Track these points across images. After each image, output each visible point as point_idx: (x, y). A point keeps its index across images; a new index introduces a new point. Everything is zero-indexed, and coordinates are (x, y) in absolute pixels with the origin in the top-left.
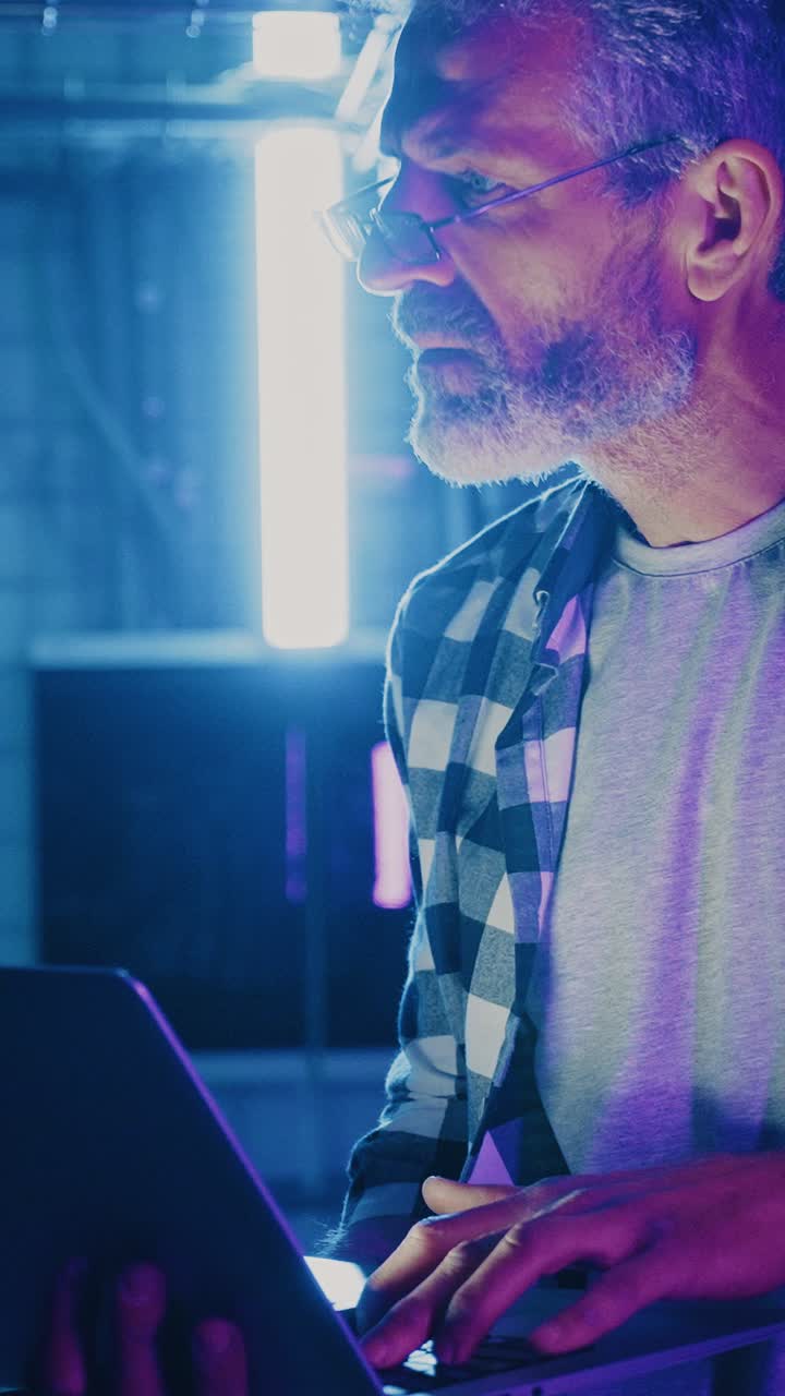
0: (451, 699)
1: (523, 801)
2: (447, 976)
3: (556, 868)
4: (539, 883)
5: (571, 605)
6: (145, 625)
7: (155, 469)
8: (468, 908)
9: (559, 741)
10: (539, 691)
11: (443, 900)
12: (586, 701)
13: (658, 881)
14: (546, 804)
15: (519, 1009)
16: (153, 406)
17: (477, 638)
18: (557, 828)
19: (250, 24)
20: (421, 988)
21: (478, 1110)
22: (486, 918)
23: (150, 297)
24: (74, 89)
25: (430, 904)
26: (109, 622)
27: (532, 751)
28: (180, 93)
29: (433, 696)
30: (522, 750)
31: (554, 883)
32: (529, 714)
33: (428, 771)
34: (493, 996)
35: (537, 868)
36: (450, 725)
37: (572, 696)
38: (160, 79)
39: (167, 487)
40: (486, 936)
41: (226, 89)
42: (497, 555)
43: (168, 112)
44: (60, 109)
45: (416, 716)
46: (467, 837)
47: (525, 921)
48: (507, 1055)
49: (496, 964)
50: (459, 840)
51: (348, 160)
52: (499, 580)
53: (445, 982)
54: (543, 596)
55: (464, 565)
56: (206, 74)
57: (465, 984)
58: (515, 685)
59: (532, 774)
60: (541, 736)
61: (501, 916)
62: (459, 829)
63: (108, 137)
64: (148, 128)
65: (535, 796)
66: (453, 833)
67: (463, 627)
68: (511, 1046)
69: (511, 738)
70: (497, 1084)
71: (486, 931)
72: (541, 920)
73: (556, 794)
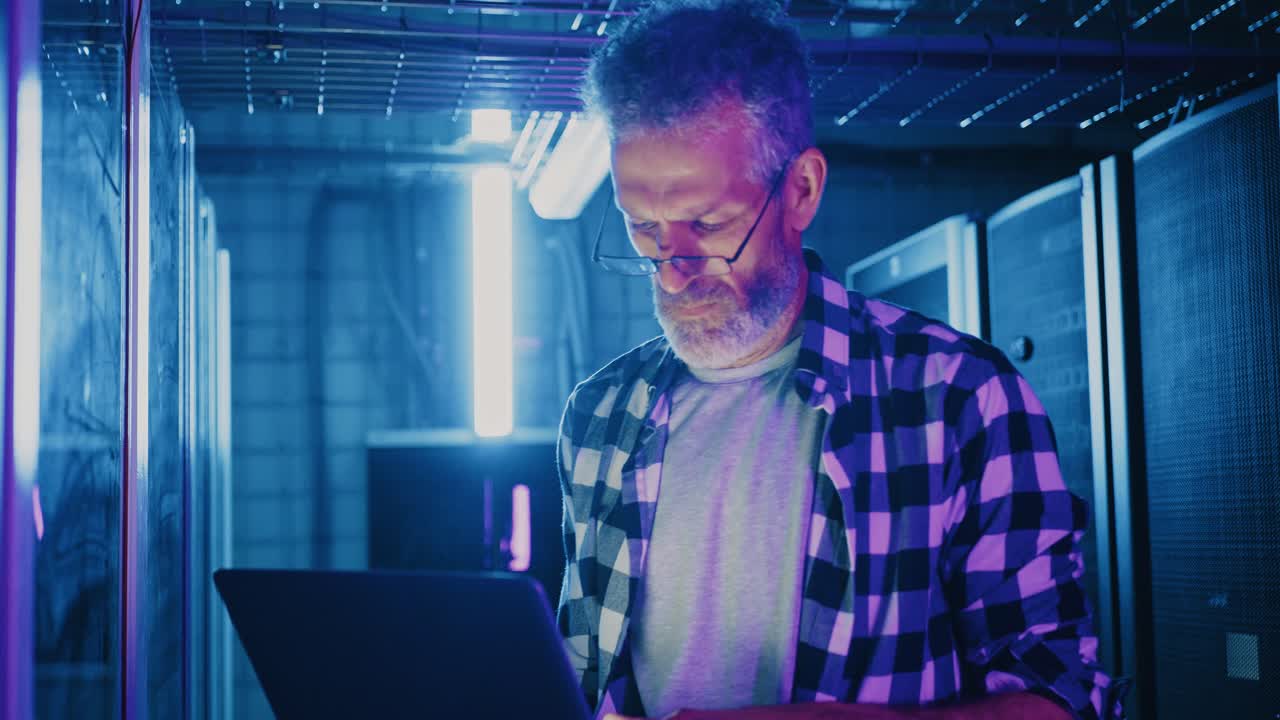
0: (597, 448)
1: (634, 501)
2: (591, 598)
3: (649, 537)
4: (641, 545)
5: (662, 398)
6: (419, 426)
7: (425, 342)
8: (602, 560)
9: (654, 469)
10: (646, 441)
11: (590, 555)
12: (666, 449)
13: (703, 545)
14: (646, 504)
15: (628, 614)
16: (424, 311)
17: (612, 415)
18: (650, 517)
19: (470, 116)
20: (571, 609)
21: (606, 669)
22: (613, 564)
23: (422, 254)
24: (390, 146)
25: (583, 557)
26: (402, 424)
27: (640, 474)
28: (439, 149)
29: (588, 445)
30: (634, 474)
31: (648, 546)
32: (638, 455)
33: (583, 486)
34: (616, 609)
35: (640, 538)
36: (597, 461)
37: (660, 446)
38: (429, 142)
39: (430, 353)
40: (613, 576)
41: (459, 147)
42: (620, 372)
43: (433, 159)
44: (383, 157)
45: (579, 457)
46: (604, 522)
47: (634, 565)
48: (623, 639)
49: (618, 590)
50: (600, 524)
51: (515, 184)
52: (621, 385)
53: (590, 600)
54: (653, 390)
55: (601, 378)
56: (449, 140)
57: (600, 601)
58: (630, 441)
59: (639, 486)
60: (644, 466)
61: (622, 564)
62: (600, 517)
63: (405, 171)
64: (423, 167)
65: (641, 498)
66: (596, 520)
67: (603, 410)
68: (625, 633)
69: (629, 468)
70: (617, 655)
71: (613, 573)
72: (641, 567)
73: (651, 498)
